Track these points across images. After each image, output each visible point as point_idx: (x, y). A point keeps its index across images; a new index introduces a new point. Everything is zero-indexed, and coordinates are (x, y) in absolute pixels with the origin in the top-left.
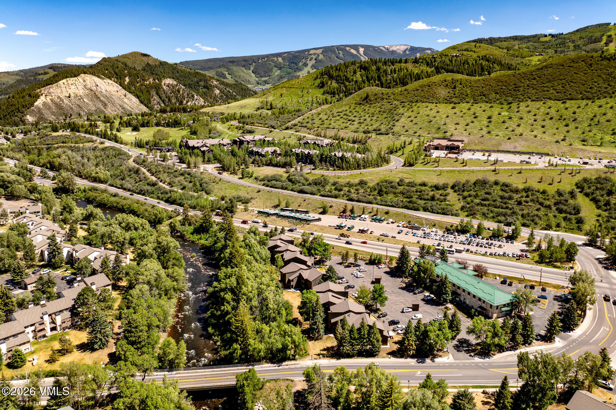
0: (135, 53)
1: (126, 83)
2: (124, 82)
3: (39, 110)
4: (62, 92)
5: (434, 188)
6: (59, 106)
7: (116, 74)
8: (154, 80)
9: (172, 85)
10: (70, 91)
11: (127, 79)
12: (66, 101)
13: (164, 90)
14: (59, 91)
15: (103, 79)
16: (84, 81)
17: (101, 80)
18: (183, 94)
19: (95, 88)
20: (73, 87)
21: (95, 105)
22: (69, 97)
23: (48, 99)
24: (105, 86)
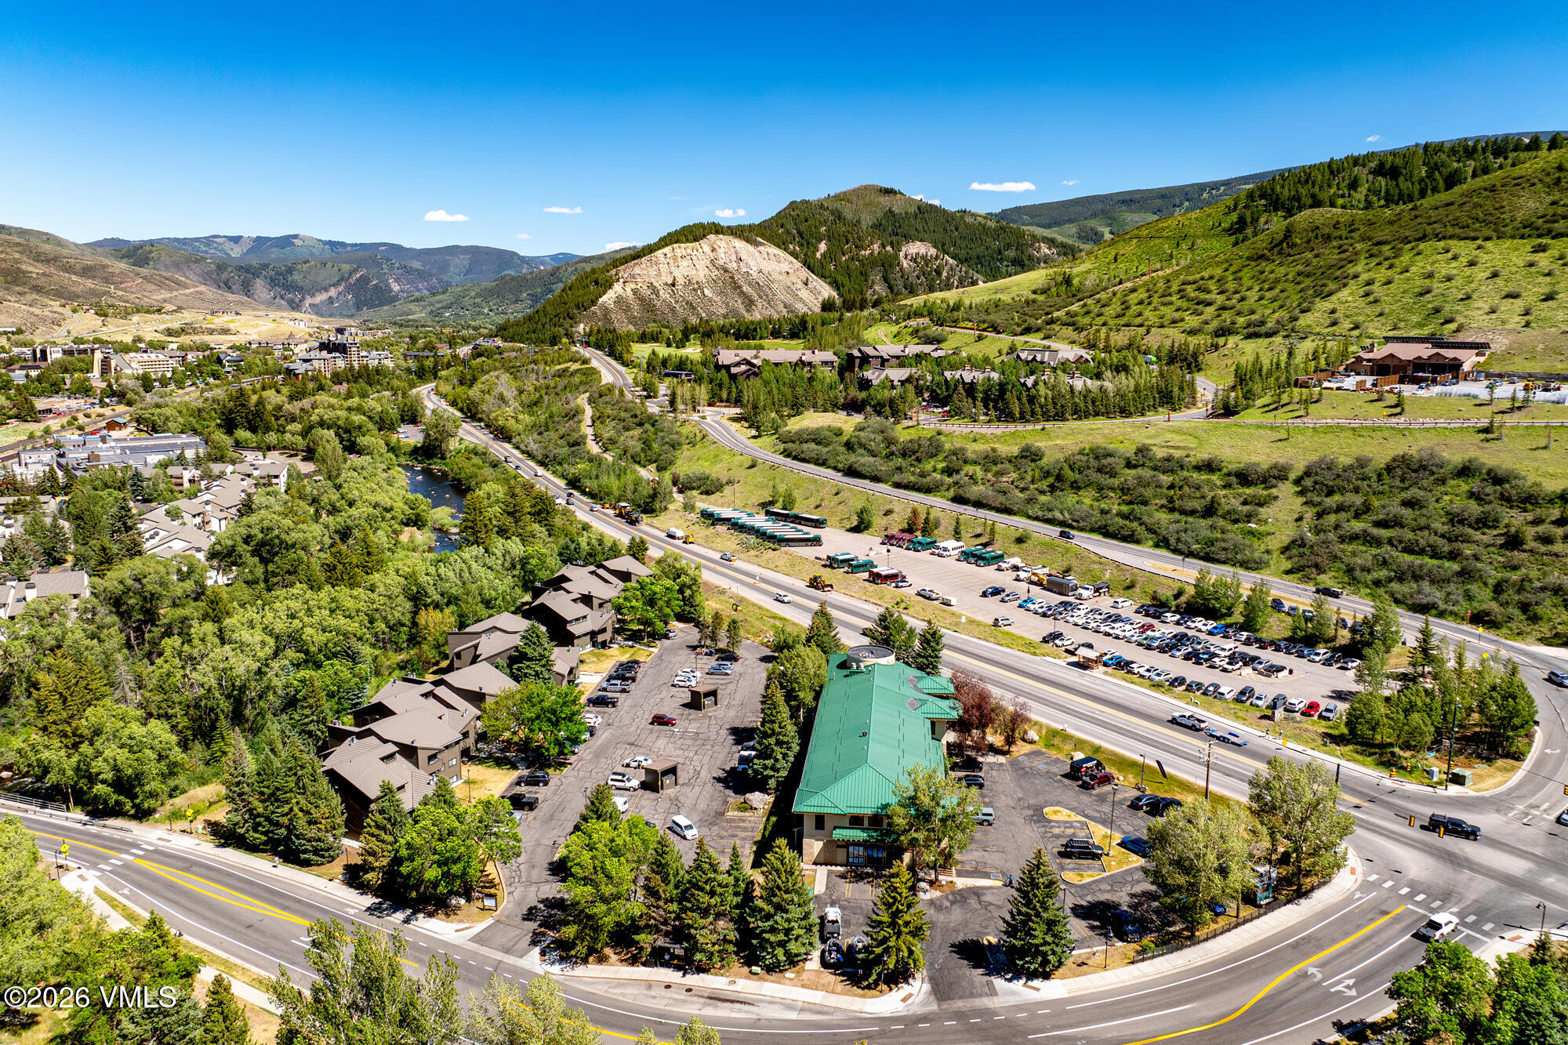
0: (866, 187)
1: (818, 255)
2: (814, 253)
3: (606, 311)
4: (659, 274)
5: (1234, 479)
6: (647, 305)
7: (801, 234)
8: (883, 246)
9: (924, 258)
10: (677, 273)
11: (823, 247)
12: (664, 294)
13: (901, 270)
14: (653, 271)
15: (757, 244)
16: (713, 250)
17: (750, 248)
18: (948, 278)
19: (734, 265)
20: (684, 263)
21: (727, 304)
22: (673, 285)
23: (628, 290)
24: (760, 260)
